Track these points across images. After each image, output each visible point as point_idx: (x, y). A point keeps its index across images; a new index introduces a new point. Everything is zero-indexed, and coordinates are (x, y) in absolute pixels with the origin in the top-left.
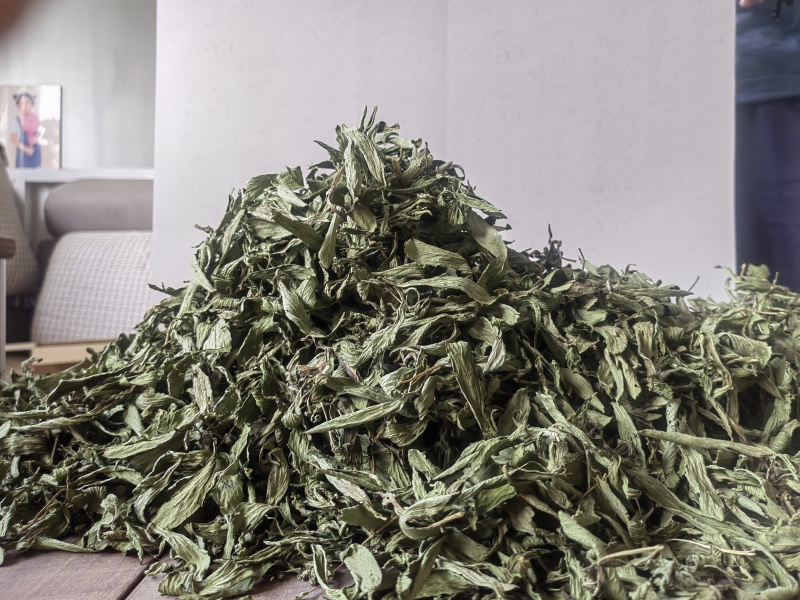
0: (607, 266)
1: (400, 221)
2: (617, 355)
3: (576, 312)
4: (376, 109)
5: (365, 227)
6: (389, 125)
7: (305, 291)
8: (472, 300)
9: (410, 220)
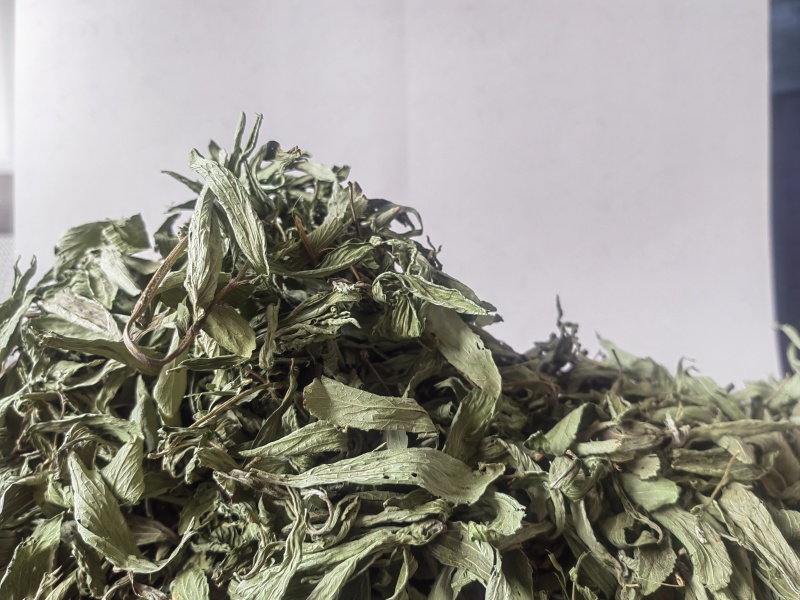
0: (649, 360)
1: (300, 337)
2: (718, 591)
3: (621, 484)
4: (260, 119)
5: (233, 347)
6: (284, 148)
7: (121, 470)
8: (435, 498)
9: (318, 335)
